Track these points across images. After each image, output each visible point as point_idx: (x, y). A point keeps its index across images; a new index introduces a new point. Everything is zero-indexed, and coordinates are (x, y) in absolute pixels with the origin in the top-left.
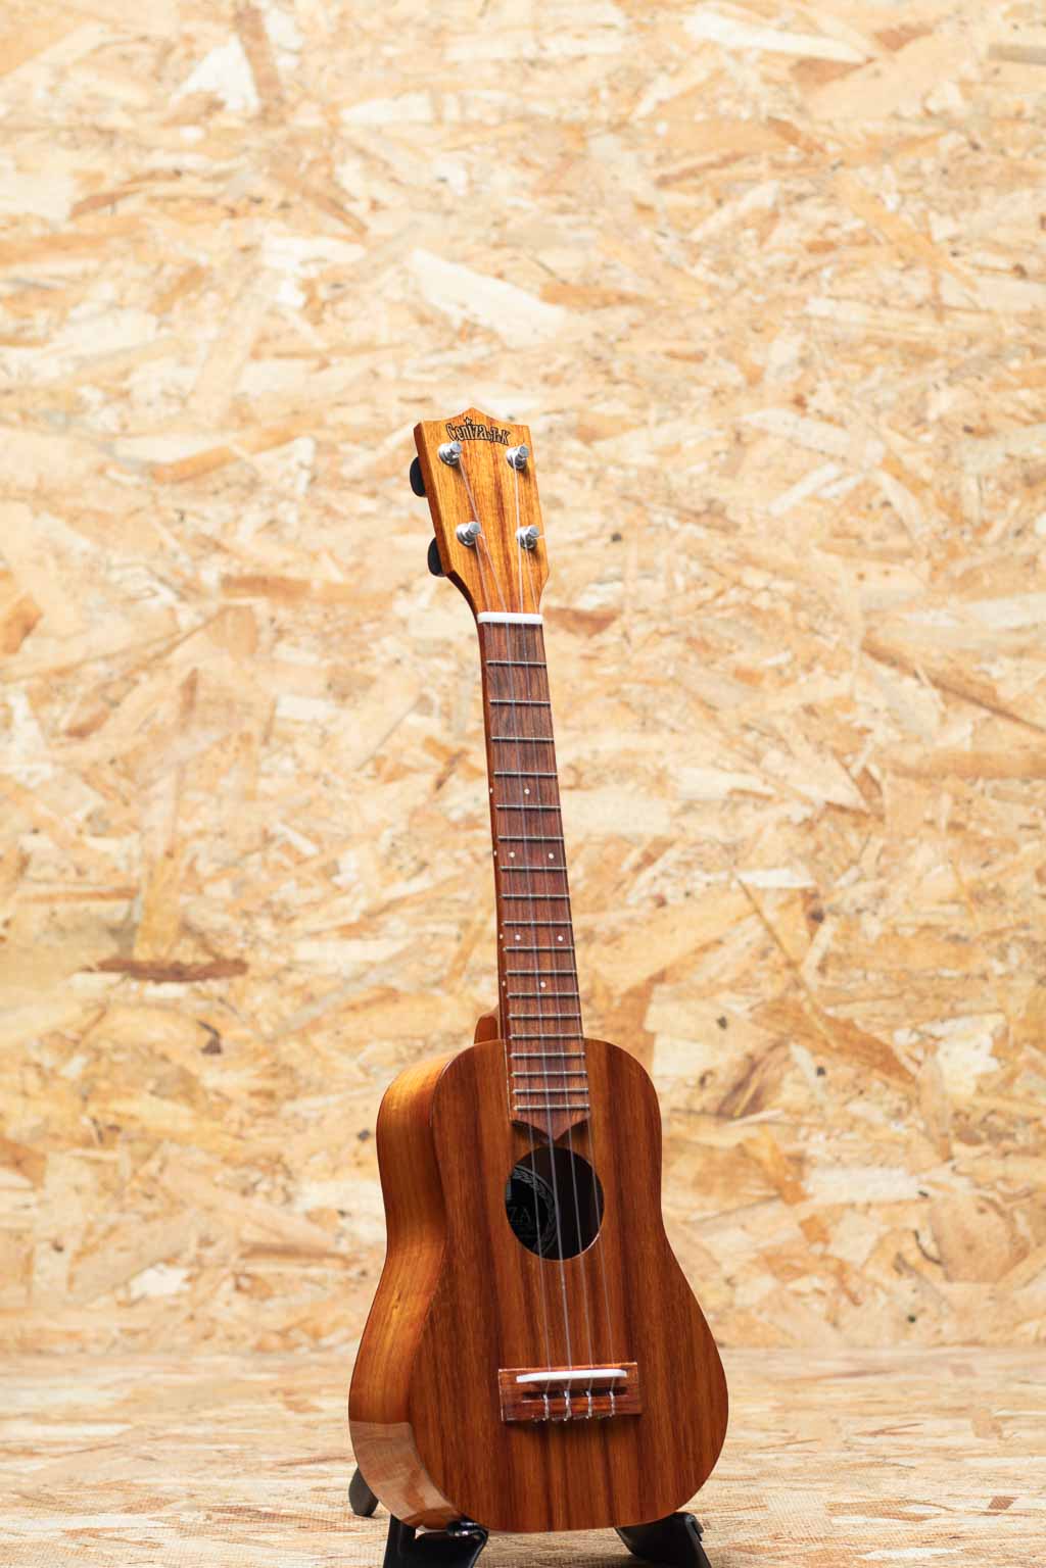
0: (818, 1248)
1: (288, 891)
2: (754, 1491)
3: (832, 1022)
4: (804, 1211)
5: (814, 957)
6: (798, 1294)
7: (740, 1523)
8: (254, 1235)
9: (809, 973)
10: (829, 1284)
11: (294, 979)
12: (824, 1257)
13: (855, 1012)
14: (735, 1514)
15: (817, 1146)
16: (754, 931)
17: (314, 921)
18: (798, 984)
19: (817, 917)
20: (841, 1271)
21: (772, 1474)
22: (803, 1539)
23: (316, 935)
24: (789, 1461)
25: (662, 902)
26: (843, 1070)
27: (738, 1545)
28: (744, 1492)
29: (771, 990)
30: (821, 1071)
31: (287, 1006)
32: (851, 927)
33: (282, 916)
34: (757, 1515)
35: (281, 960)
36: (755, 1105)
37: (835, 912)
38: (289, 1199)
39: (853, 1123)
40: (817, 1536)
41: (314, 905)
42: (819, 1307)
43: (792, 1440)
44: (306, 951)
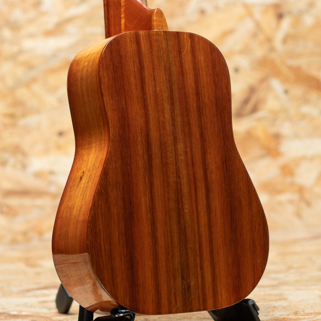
0: (289, 180)
1: (17, 15)
2: (277, 292)
3: (291, 68)
4: (281, 161)
5: (279, 36)
6: (280, 203)
7: (275, 307)
8: (7, 185)
9: (278, 43)
10: (294, 197)
11: (22, 58)
12: (292, 184)
13: (302, 62)
14: (271, 303)
15: (286, 129)
16: (248, 25)
17: (31, 29)
18: (272, 49)
19: (280, 16)
20: (301, 190)
21: (285, 283)
22: (312, 313)
23: (32, 36)
24: (292, 277)
25: (203, 12)
26: (298, 91)
27: (277, 318)
28: (272, 292)
29: (259, 52)
30: (286, 92)
31: (20, 72)
32: (298, 19)
33: (15, 27)
34: (284, 303)
35: (15, 49)
36: (255, 110)
37: (290, 12)
38: (24, 167)
39: (303, 117)
40: (319, 312)
41: (31, 21)
42: (291, 209)
43: (290, 268)
44: (27, 44)
